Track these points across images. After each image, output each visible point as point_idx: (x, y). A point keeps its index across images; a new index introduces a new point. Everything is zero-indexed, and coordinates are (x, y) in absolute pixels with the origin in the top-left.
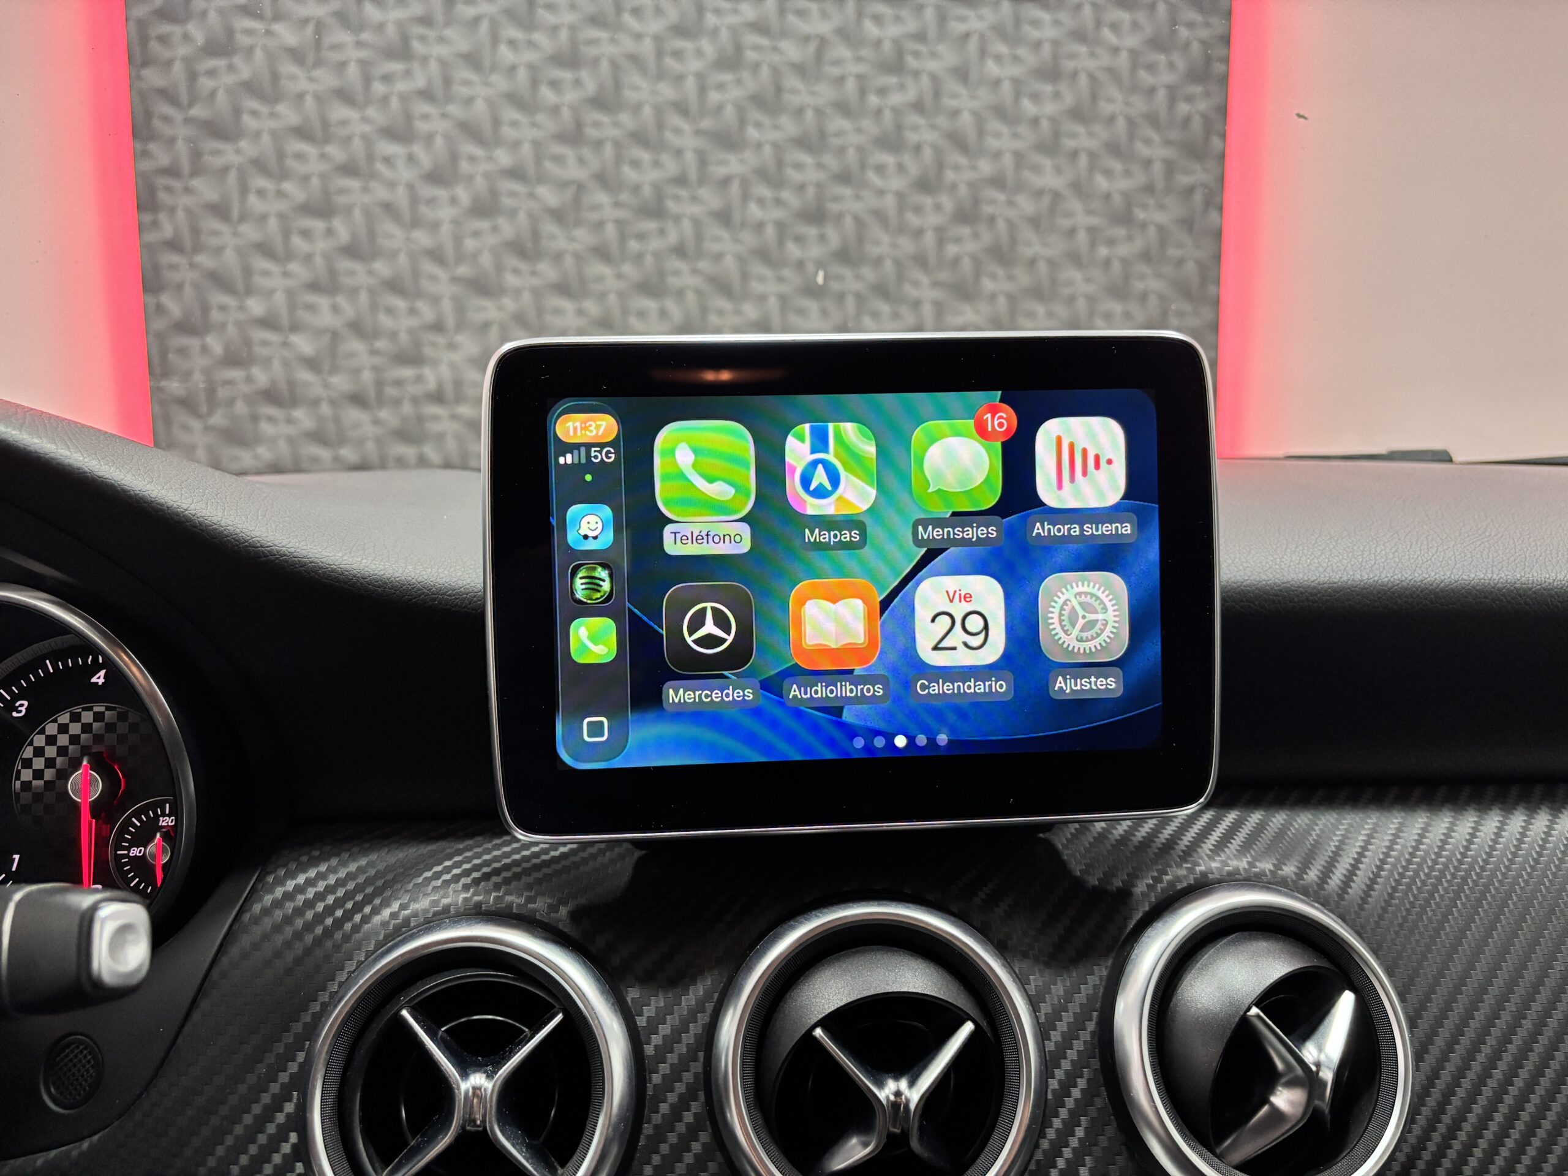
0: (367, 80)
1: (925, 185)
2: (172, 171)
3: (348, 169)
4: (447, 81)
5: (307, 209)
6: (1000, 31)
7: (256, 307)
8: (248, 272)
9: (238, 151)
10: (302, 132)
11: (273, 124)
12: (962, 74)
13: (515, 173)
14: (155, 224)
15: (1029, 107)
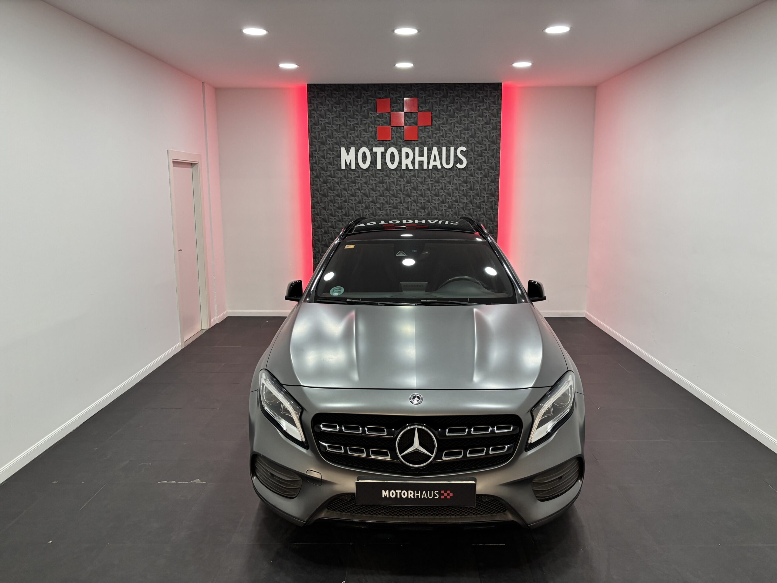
0: (349, 187)
1: (443, 202)
2: (317, 202)
3: (345, 201)
4: (362, 187)
5: (339, 208)
6: (456, 175)
7: (330, 224)
8: (329, 218)
9: (327, 198)
10: (338, 196)
11: (333, 194)
12: (450, 183)
13: (373, 202)
14: (314, 211)
15: (462, 188)
